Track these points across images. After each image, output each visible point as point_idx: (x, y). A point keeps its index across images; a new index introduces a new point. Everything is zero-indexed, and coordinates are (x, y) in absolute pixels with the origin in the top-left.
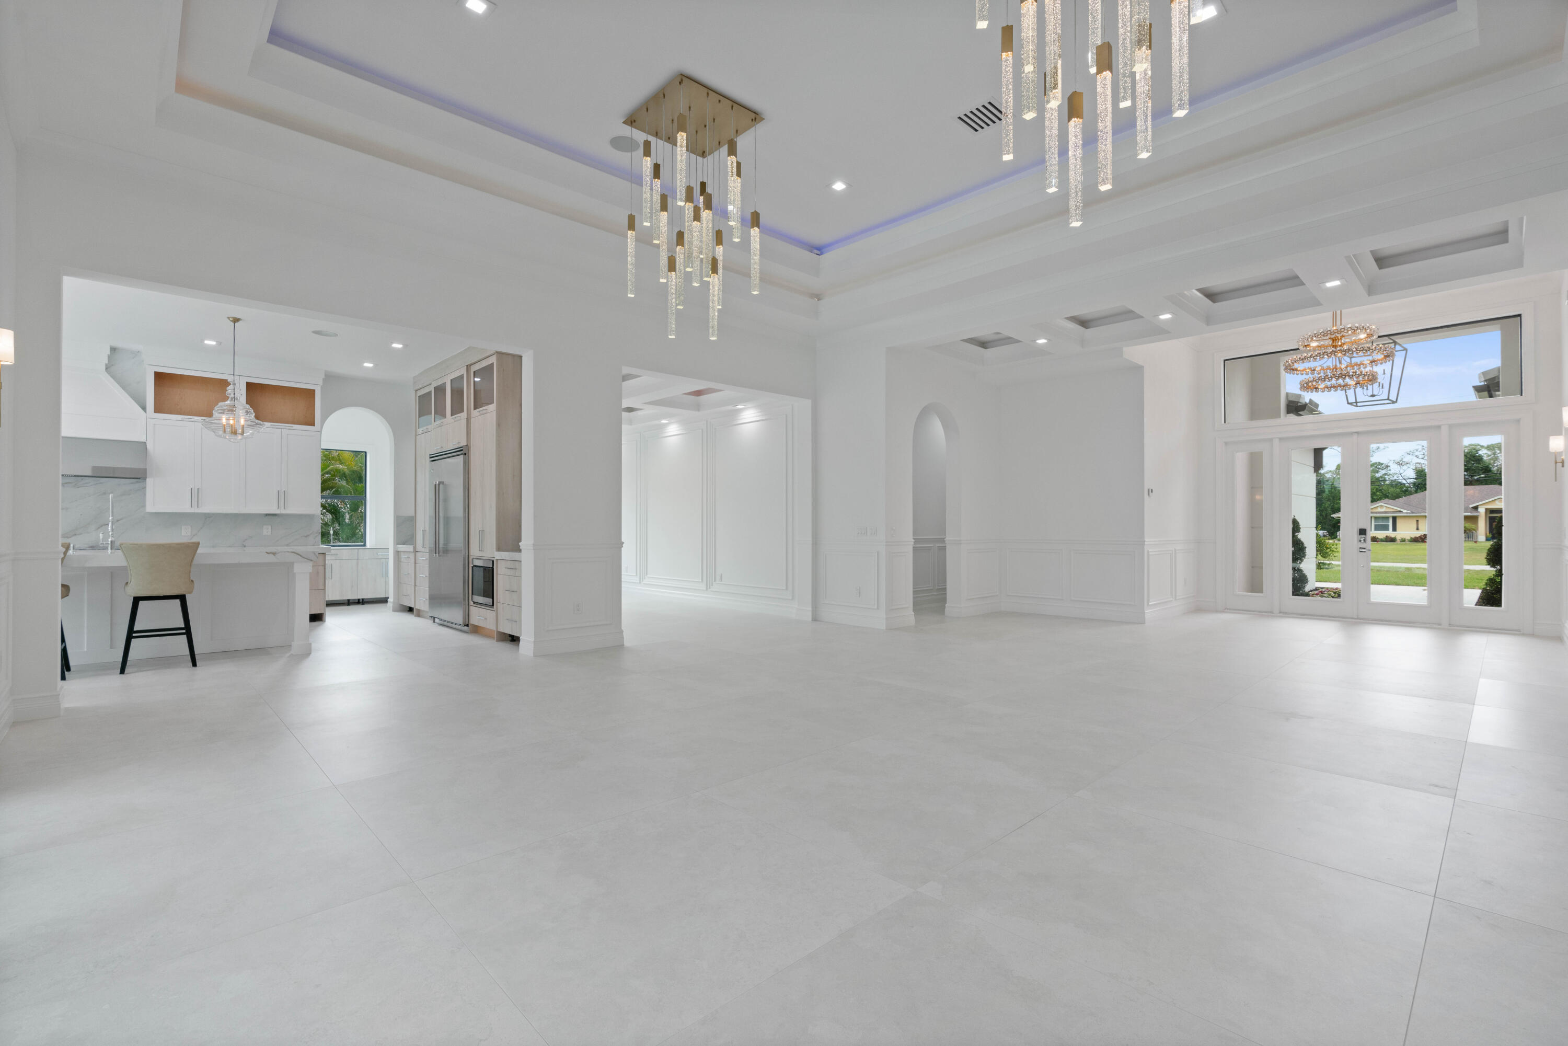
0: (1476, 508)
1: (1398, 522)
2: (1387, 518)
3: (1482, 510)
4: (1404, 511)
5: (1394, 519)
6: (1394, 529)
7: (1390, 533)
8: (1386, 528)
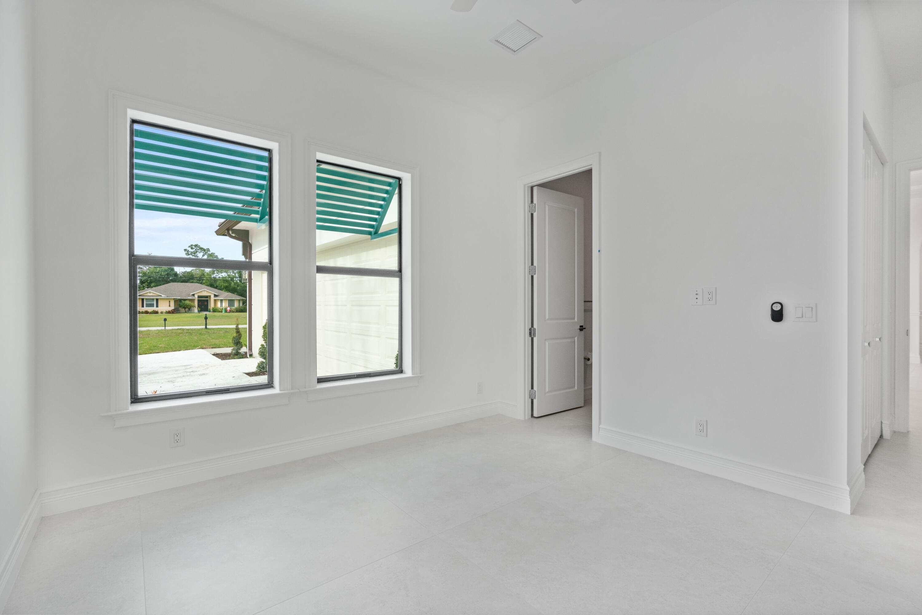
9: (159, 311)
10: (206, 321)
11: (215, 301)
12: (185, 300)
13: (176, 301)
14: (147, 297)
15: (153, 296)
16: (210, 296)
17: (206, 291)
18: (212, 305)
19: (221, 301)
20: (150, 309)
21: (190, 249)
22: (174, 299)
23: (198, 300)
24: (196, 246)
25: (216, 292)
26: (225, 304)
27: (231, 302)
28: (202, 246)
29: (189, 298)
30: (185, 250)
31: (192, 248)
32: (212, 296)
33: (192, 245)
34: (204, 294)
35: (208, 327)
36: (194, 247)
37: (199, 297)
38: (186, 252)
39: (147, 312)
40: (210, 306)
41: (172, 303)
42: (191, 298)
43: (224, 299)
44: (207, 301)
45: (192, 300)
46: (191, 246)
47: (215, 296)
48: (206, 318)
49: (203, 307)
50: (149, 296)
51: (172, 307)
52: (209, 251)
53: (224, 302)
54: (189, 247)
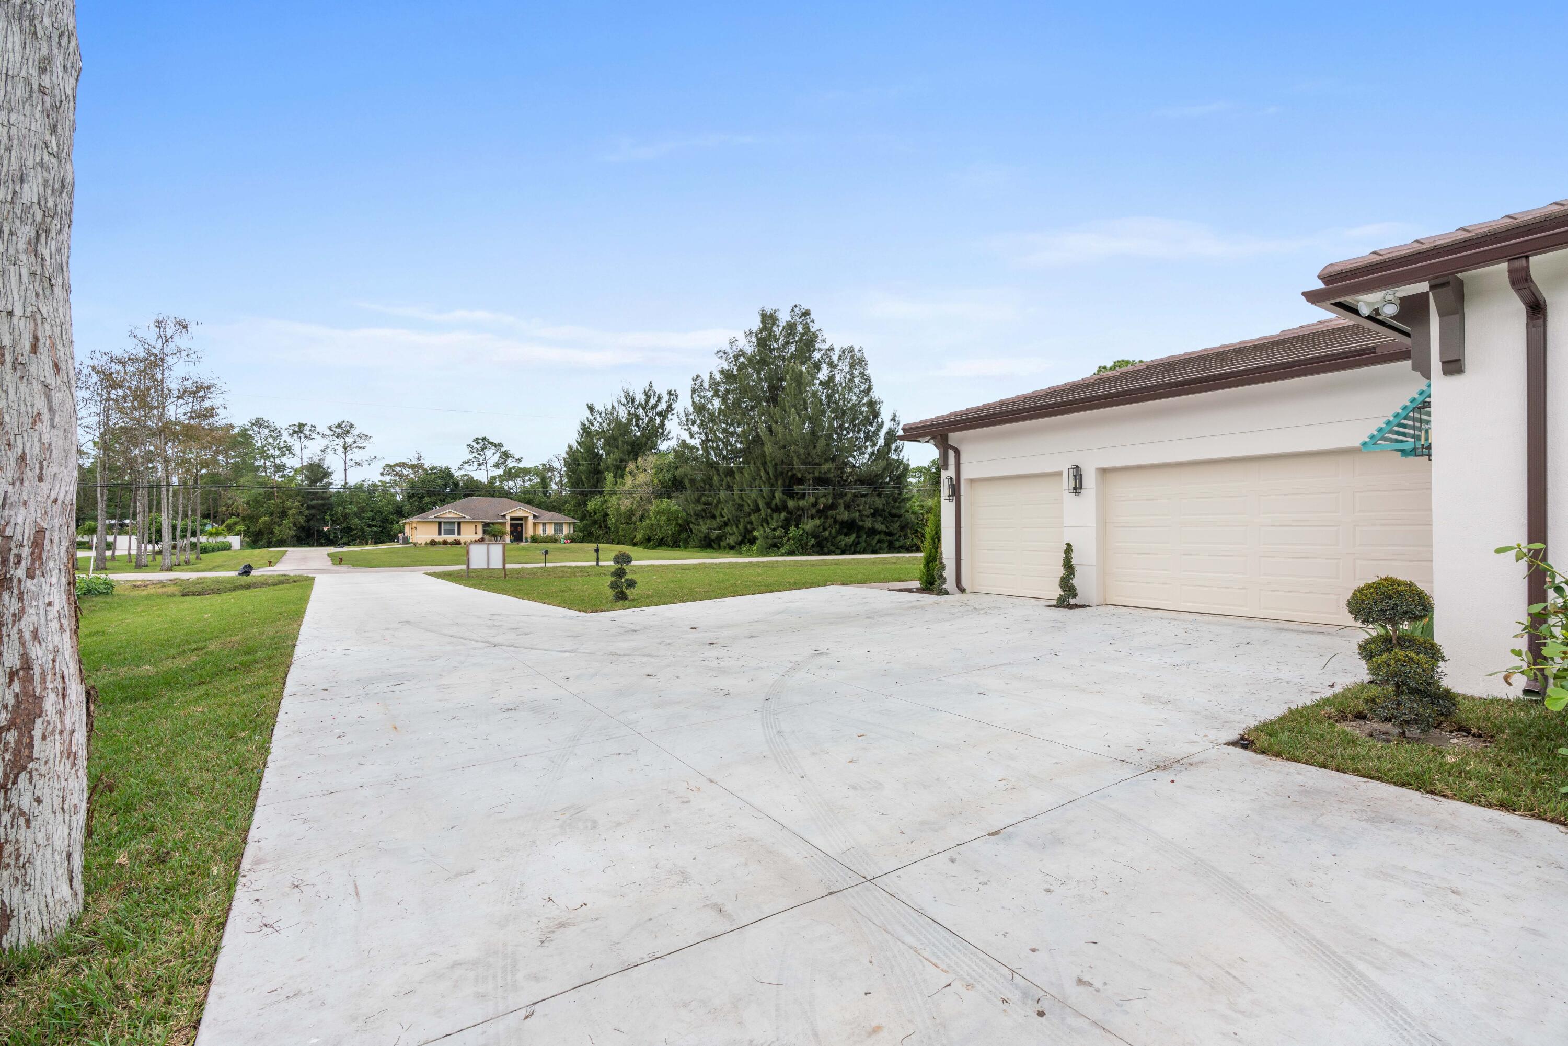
0: (504, 516)
1: (462, 526)
2: (454, 523)
3: (508, 517)
4: (467, 517)
5: (459, 523)
6: (459, 534)
7: (455, 537)
8: (452, 532)
9: (462, 542)
10: (598, 555)
11: (534, 524)
12: (493, 523)
13: (486, 525)
14: (446, 520)
15: (453, 518)
16: (526, 518)
17: (521, 511)
18: (529, 531)
19: (544, 524)
20: (450, 538)
21: (474, 444)
22: (482, 522)
23: (512, 525)
24: (484, 439)
25: (536, 511)
26: (550, 530)
27: (558, 526)
28: (491, 440)
29: (499, 521)
30: (468, 446)
31: (478, 443)
32: (531, 518)
33: (477, 438)
34: (520, 514)
35: (600, 563)
36: (480, 441)
37: (512, 519)
38: (470, 449)
39: (445, 543)
40: (526, 533)
41: (480, 529)
42: (501, 521)
43: (548, 523)
44: (521, 525)
45: (503, 524)
46: (476, 440)
47: (535, 516)
48: (597, 551)
49: (515, 534)
50: (449, 518)
51: (479, 536)
52: (502, 446)
53: (548, 526)
54: (474, 441)
